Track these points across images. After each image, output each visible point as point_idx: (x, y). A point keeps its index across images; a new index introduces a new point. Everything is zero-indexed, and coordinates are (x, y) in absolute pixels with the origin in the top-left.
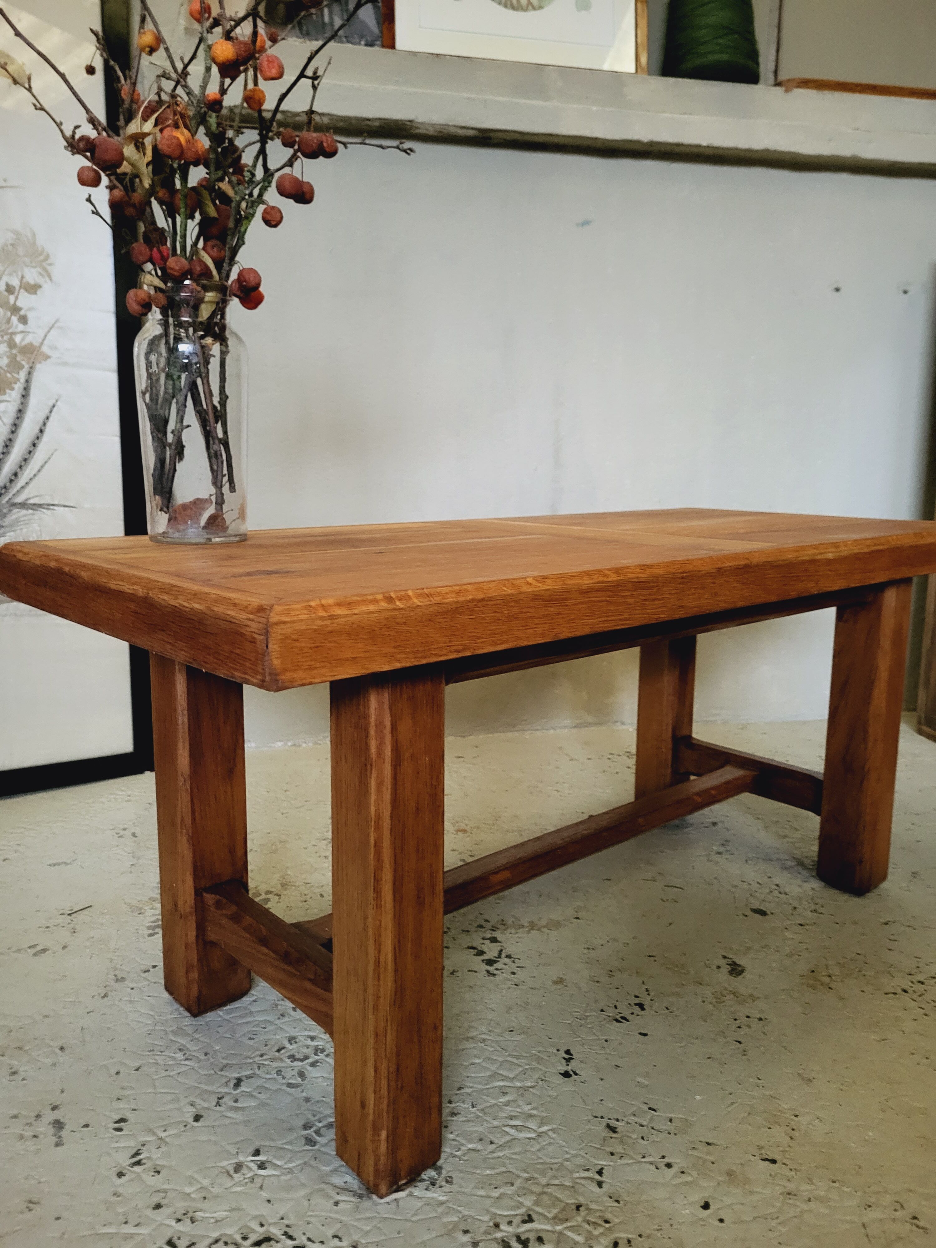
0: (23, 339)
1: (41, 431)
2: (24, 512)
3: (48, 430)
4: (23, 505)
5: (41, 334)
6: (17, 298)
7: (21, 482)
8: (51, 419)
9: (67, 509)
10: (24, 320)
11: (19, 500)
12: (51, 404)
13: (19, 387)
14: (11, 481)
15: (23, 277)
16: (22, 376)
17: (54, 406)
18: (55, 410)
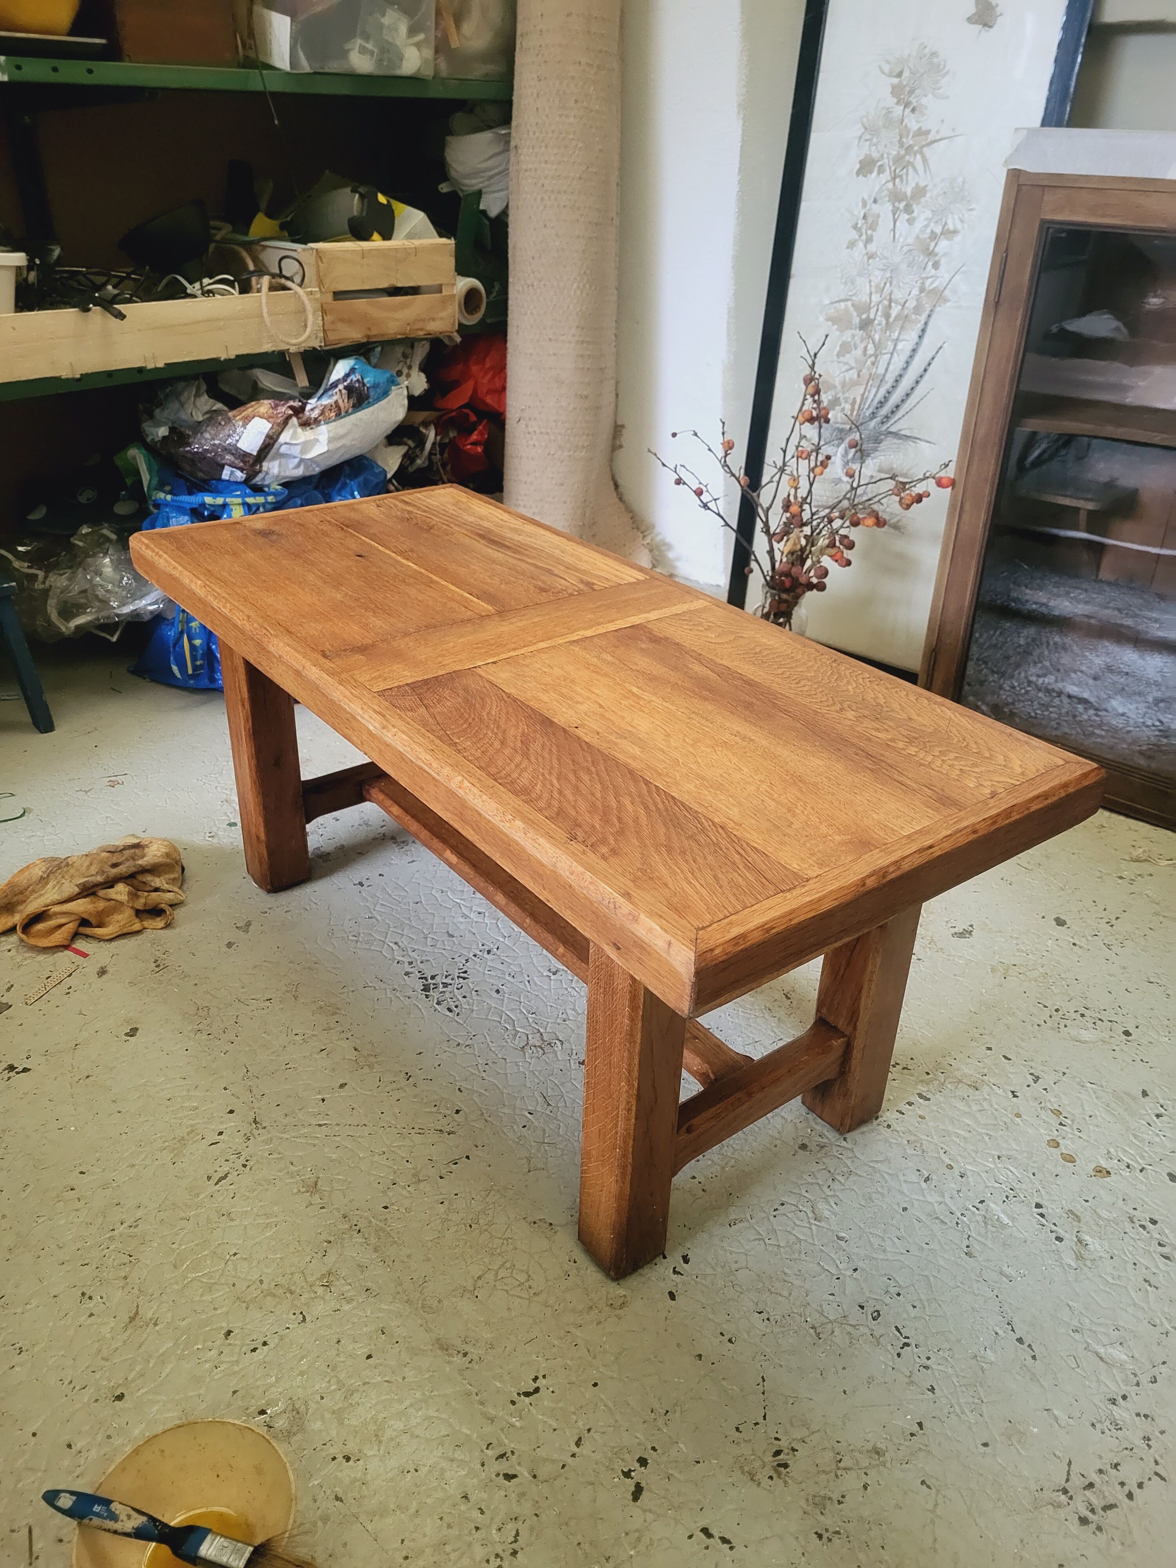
0: (932, 283)
1: (925, 370)
2: (896, 441)
3: (930, 369)
4: (896, 435)
5: (947, 277)
6: (936, 244)
7: (899, 415)
8: (936, 360)
9: (928, 444)
10: (936, 265)
11: (892, 429)
12: (939, 346)
13: (920, 326)
14: (893, 412)
15: (946, 224)
16: (923, 318)
17: (940, 348)
18: (941, 351)
